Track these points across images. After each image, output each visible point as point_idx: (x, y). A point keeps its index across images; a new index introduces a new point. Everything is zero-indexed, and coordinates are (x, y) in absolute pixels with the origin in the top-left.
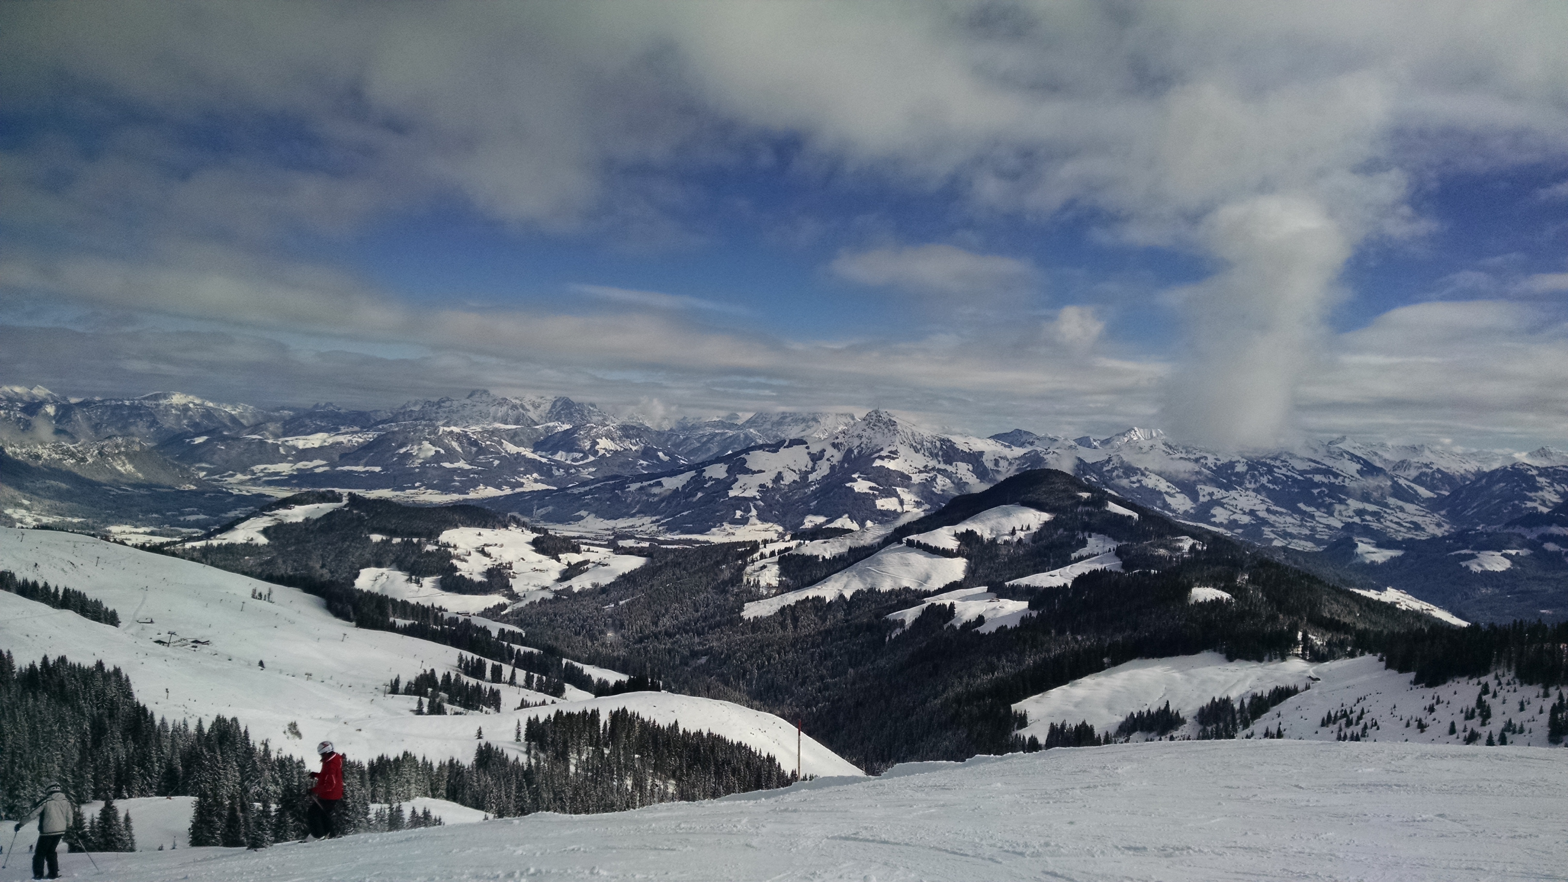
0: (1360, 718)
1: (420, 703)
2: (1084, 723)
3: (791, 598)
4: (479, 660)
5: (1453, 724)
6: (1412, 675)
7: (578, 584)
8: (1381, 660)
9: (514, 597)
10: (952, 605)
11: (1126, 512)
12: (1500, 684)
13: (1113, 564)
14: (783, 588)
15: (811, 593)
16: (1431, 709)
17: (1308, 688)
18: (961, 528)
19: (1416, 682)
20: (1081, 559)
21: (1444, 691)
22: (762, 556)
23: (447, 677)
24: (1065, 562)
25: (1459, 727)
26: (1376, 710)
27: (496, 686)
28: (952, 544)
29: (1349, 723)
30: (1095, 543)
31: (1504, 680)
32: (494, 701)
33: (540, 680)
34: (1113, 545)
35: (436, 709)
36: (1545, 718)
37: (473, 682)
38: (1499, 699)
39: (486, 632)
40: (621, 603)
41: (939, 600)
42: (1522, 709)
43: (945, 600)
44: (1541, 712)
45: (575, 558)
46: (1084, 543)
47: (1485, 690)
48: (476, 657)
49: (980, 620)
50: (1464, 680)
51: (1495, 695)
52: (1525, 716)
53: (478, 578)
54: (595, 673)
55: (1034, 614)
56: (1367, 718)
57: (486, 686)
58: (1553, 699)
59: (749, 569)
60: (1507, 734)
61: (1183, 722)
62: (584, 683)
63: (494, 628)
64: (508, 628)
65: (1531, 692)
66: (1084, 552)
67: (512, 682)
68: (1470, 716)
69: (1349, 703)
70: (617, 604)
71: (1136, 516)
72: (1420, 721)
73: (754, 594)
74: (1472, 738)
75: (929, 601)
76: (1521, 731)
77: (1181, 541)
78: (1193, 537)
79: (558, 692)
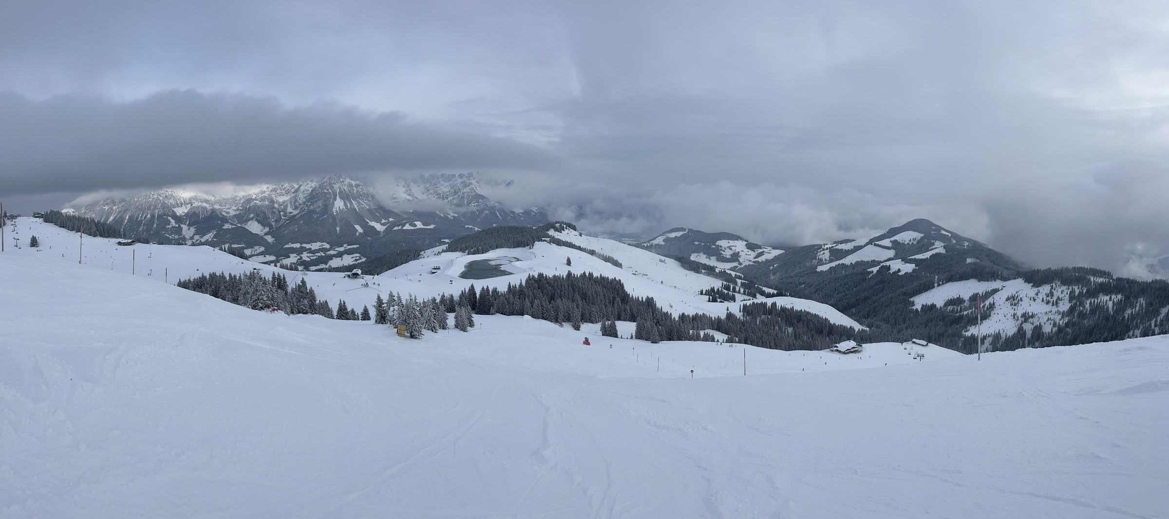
0: (1017, 298)
1: (709, 298)
2: (933, 303)
3: (834, 264)
4: (728, 284)
5: (1043, 298)
6: (1032, 284)
7: (760, 259)
8: (1023, 280)
9: (740, 264)
10: (889, 265)
11: (947, 234)
12: (1056, 286)
13: (943, 251)
14: (831, 261)
15: (841, 262)
16: (1037, 294)
17: (1002, 289)
18: (893, 239)
19: (1033, 286)
20: (932, 249)
21: (1041, 289)
22: (824, 250)
23: (718, 290)
24: (927, 250)
25: (1045, 299)
26: (1022, 295)
27: (734, 293)
28: (890, 245)
29: (1014, 300)
30: (938, 244)
31: (1057, 285)
32: (733, 299)
33: (748, 292)
34: (943, 244)
35: (714, 300)
36: (1067, 296)
37: (726, 292)
38: (1056, 291)
39: (730, 275)
40: (775, 266)
41: (884, 264)
42: (1062, 293)
43: (888, 263)
44: (1067, 294)
45: (761, 251)
46: (933, 244)
47: (1052, 287)
48: (727, 283)
49: (899, 270)
50: (1046, 285)
51: (1055, 290)
52: (1063, 295)
53: (728, 257)
54: (767, 290)
55: (917, 268)
56: (1019, 298)
57: (731, 293)
58: (1071, 289)
59: (819, 254)
60: (1058, 301)
61: (965, 301)
62: (763, 293)
63: (733, 274)
64: (738, 274)
65: (1064, 288)
66: (933, 247)
67: (739, 292)
68: (1048, 296)
69: (1014, 293)
70: (773, 266)
71: (950, 235)
72: (1034, 298)
73: (821, 262)
74: (1048, 303)
75: (882, 264)
76: (1062, 300)
77: (964, 243)
78: (968, 242)
79: (754, 296)
